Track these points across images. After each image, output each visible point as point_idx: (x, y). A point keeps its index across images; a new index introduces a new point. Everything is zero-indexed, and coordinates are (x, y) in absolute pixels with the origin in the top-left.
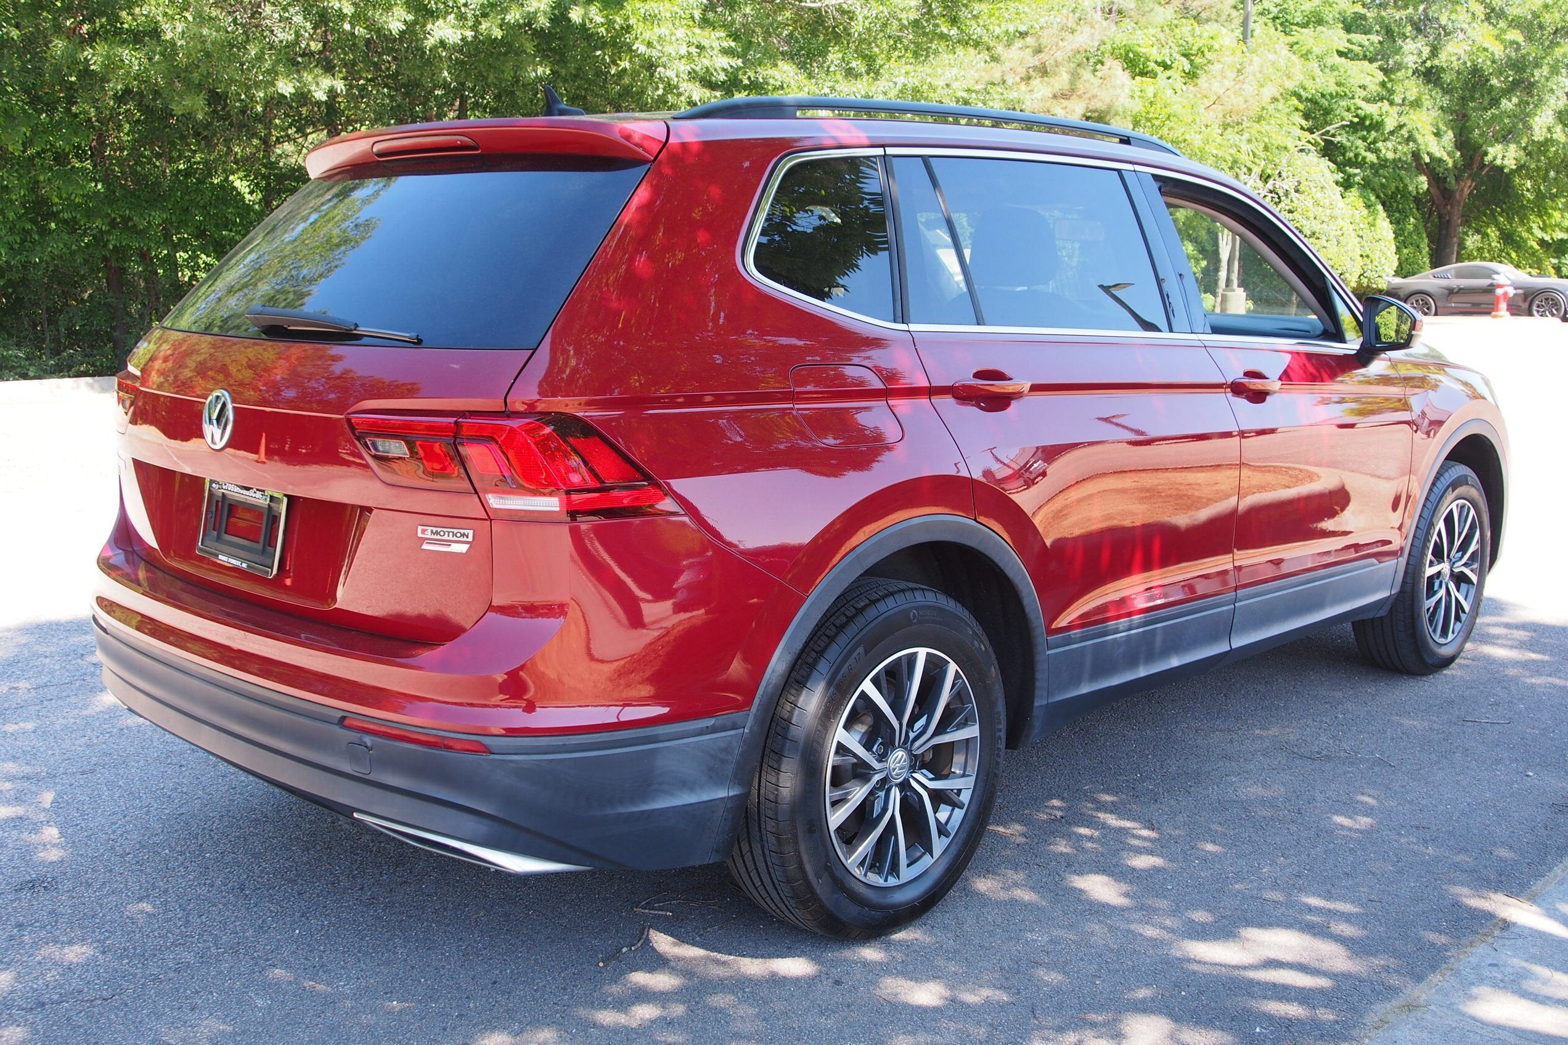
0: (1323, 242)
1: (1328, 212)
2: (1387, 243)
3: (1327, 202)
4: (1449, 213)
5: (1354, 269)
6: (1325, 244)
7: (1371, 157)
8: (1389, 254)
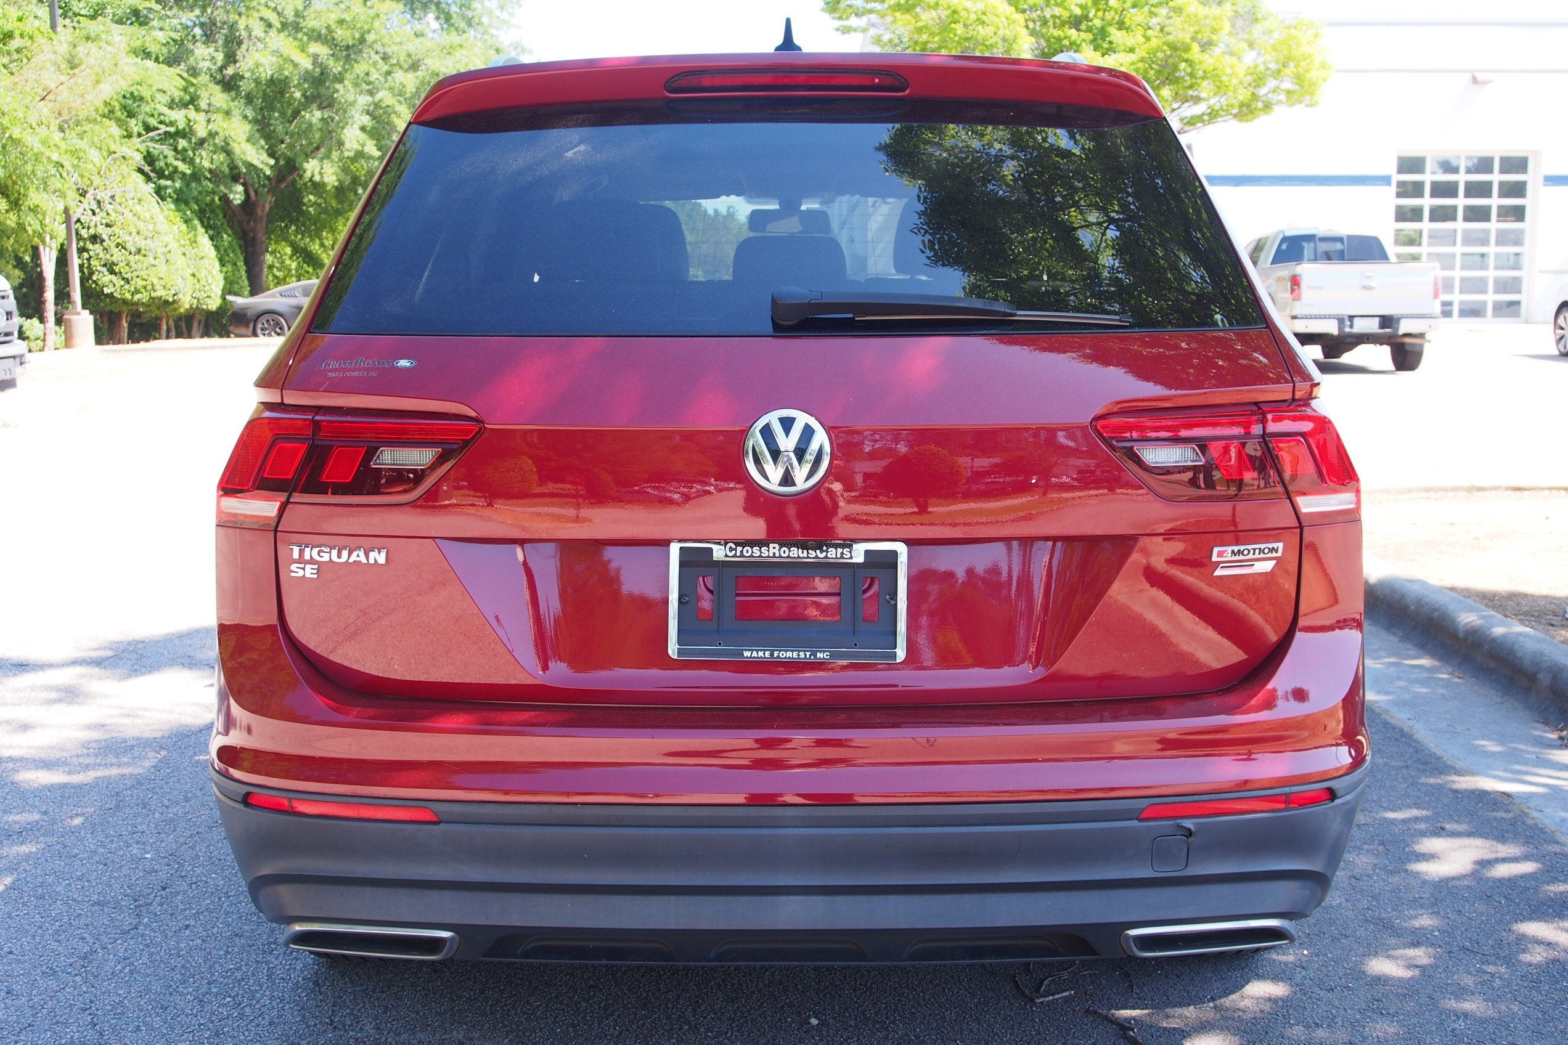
0: (151, 260)
1: (151, 227)
2: (211, 261)
3: (147, 215)
4: (254, 230)
5: (186, 290)
6: (153, 262)
7: (183, 167)
8: (214, 273)
